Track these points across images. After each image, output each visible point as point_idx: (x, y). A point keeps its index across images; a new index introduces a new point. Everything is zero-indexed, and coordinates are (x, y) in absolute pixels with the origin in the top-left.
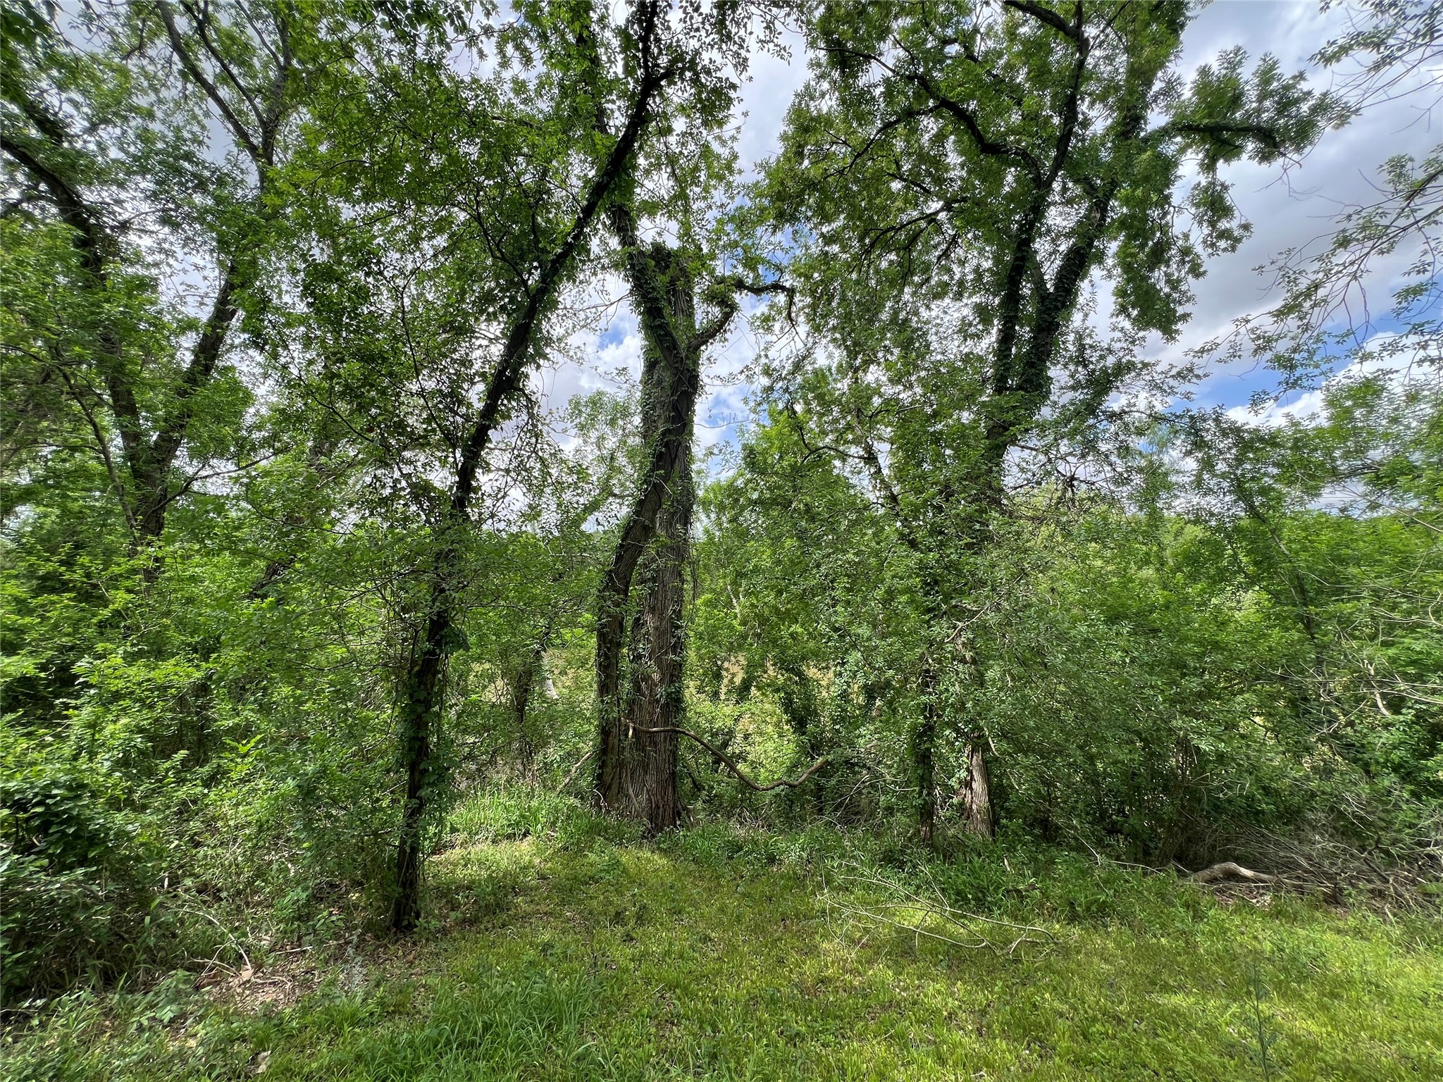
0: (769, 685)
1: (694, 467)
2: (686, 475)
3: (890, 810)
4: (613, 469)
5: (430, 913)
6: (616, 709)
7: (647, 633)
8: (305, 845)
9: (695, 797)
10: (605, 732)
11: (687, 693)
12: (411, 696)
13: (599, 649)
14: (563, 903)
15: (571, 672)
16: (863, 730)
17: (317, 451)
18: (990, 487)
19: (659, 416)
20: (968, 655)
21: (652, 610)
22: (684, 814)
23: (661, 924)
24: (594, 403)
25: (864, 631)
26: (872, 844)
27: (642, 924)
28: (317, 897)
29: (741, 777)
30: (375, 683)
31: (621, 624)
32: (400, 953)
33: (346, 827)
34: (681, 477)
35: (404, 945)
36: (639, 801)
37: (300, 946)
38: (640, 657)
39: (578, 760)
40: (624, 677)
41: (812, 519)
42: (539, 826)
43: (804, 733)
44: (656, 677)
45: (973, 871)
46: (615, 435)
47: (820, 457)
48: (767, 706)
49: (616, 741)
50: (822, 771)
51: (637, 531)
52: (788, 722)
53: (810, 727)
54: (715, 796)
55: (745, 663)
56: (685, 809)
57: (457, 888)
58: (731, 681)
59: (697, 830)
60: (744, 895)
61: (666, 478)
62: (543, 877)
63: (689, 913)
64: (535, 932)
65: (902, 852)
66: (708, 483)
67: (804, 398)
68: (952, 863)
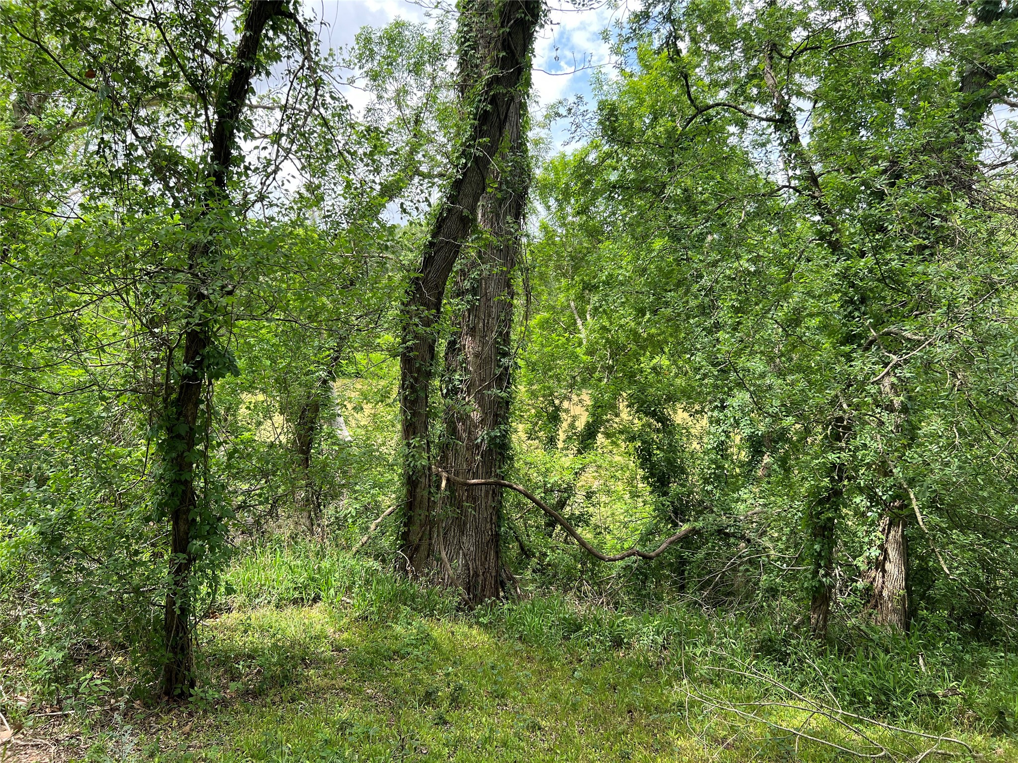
0: (621, 432)
1: (530, 135)
2: (519, 146)
3: (773, 592)
4: (419, 138)
5: (206, 682)
6: (425, 455)
7: (465, 361)
8: (55, 601)
9: (521, 565)
10: (412, 482)
11: (514, 437)
12: (169, 430)
13: (404, 379)
14: (362, 678)
15: (368, 408)
16: (743, 493)
17: (22, 107)
18: (958, 165)
19: (483, 58)
20: (897, 401)
21: (472, 331)
22: (508, 584)
23: (481, 708)
24: (392, 40)
25: (757, 365)
26: (746, 630)
27: (458, 707)
28: (73, 659)
29: (582, 544)
30: (123, 414)
31: (431, 349)
32: (175, 723)
33: (100, 582)
34: (512, 149)
35: (178, 716)
36: (455, 567)
37: (60, 709)
38: (454, 391)
39: (378, 515)
40: (436, 415)
41: (693, 210)
42: (332, 591)
43: (665, 494)
44: (476, 416)
45: (877, 670)
46: (421, 87)
47: (709, 120)
48: (617, 458)
49: (425, 493)
50: (686, 540)
51: (452, 225)
52: (644, 478)
53: (673, 486)
54: (549, 565)
55: (589, 403)
56: (511, 578)
57: (236, 656)
58: (572, 426)
59: (526, 604)
60: (582, 681)
61: (492, 149)
62: (338, 649)
63: (514, 698)
64: (330, 710)
65: (786, 642)
66: (548, 158)
67: (691, 30)
68: (849, 659)
